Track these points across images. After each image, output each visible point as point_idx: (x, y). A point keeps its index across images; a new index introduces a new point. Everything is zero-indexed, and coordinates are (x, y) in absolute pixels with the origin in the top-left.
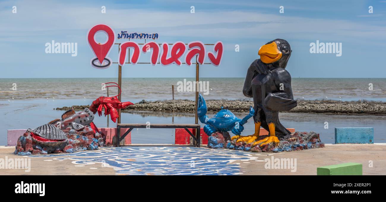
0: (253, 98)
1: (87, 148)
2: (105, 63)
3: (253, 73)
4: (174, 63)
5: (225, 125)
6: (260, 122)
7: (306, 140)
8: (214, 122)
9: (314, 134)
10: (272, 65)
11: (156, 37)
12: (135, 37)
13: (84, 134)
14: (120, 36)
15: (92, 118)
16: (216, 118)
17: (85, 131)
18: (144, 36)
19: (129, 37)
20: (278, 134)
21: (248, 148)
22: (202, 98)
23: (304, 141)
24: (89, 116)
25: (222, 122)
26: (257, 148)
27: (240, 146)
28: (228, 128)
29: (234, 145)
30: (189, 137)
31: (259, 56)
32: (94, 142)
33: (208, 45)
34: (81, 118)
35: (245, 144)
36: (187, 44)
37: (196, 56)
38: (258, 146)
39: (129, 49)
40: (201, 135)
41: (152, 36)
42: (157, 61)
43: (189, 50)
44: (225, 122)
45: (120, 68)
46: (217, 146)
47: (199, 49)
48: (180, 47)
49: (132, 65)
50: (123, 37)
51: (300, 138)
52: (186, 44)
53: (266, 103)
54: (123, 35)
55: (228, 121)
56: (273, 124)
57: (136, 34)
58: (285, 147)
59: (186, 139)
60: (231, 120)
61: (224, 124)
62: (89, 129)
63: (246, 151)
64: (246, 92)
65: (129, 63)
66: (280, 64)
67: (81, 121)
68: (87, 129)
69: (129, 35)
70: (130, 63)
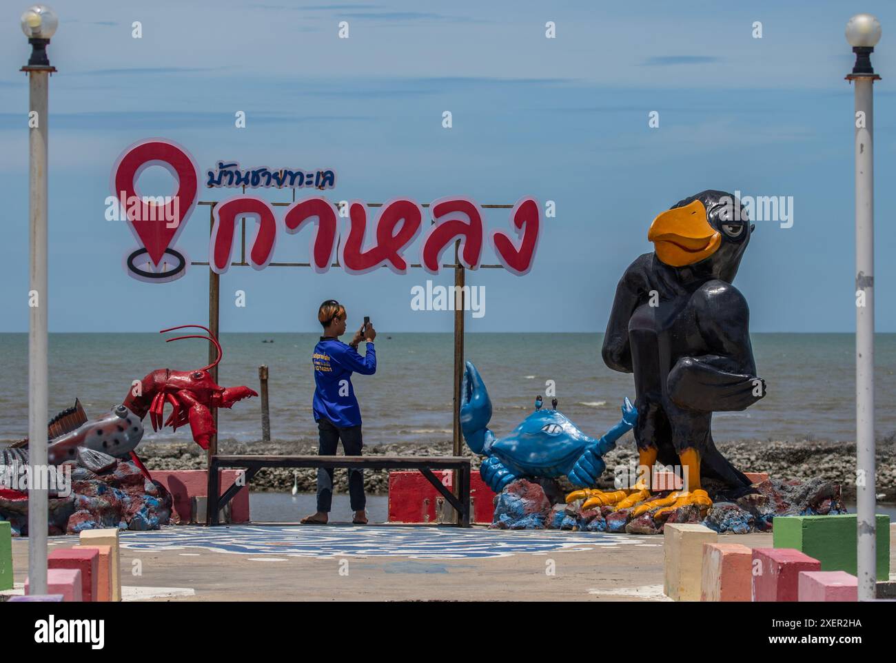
0: (632, 375)
1: (128, 524)
2: (168, 263)
3: (633, 295)
4: (385, 266)
5: (547, 456)
6: (654, 448)
7: (798, 502)
8: (514, 448)
9: (821, 485)
10: (690, 272)
11: (327, 182)
12: (263, 180)
13: (117, 483)
14: (216, 178)
15: (137, 433)
16: (519, 436)
17: (118, 474)
18: (288, 178)
19: (243, 183)
20: (710, 485)
21: (617, 523)
22: (474, 374)
23: (789, 505)
24: (130, 428)
25: (539, 450)
26: (645, 522)
27: (592, 518)
28: (555, 467)
29: (573, 515)
30: (433, 500)
31: (652, 244)
32: (147, 506)
33: (492, 206)
34: (104, 434)
35: (609, 512)
36: (428, 206)
37: (454, 244)
38: (647, 517)
39: (244, 219)
40: (473, 494)
41: (314, 179)
42: (333, 260)
43: (433, 222)
44: (547, 449)
45: (215, 278)
46: (524, 521)
47: (464, 218)
48: (405, 213)
49: (251, 269)
50: (225, 180)
51: (777, 498)
52: (424, 206)
53: (672, 388)
54: (225, 175)
55: (558, 443)
56: (693, 452)
57: (264, 172)
58: (728, 521)
59: (425, 507)
60: (566, 441)
61: (545, 454)
62: (129, 467)
63: (612, 532)
64: (611, 354)
65: (243, 264)
66: (717, 268)
67: (105, 444)
68: (126, 468)
69: (243, 176)
70: (247, 264)
